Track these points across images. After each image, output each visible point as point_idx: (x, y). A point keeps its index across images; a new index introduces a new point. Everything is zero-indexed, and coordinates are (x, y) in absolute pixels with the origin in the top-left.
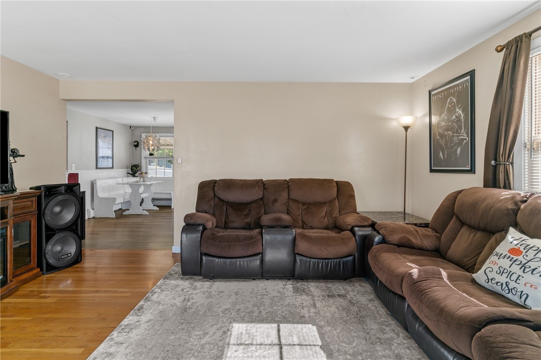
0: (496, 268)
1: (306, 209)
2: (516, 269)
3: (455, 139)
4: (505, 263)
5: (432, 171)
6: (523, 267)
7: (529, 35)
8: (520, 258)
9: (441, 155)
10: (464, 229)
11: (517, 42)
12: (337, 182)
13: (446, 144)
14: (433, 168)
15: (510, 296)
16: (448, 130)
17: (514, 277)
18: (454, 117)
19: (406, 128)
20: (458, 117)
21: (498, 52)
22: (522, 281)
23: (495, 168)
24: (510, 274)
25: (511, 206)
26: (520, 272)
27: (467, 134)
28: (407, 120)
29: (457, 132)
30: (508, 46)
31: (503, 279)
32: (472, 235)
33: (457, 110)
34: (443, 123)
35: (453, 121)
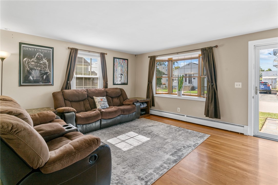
0: (102, 104)
3: (43, 72)
5: (20, 85)
7: (78, 49)
9: (31, 77)
16: (37, 67)
18: (42, 62)
19: (2, 59)
20: (44, 63)
21: (69, 49)
23: (68, 83)
25: (86, 93)
27: (50, 71)
28: (3, 54)
29: (43, 69)
30: (72, 49)
31: (104, 105)
33: (44, 60)
34: (33, 63)
35: (41, 64)
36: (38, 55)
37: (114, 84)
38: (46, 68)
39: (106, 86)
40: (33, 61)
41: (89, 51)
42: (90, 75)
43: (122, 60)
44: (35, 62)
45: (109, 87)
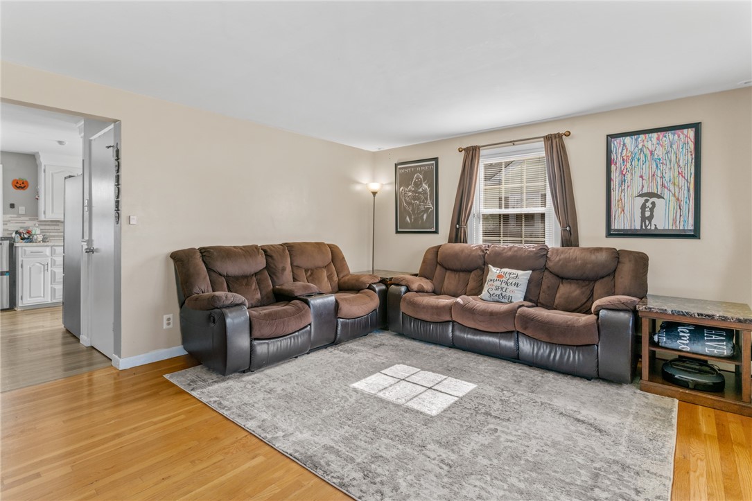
0: (494, 288)
1: (310, 275)
2: (504, 285)
3: (422, 207)
4: (498, 283)
5: (397, 232)
6: (507, 283)
7: (479, 147)
8: (504, 279)
9: (408, 219)
10: (448, 273)
11: (473, 150)
12: (329, 245)
13: (413, 210)
14: (399, 230)
15: (503, 300)
16: (415, 199)
17: (504, 290)
18: (421, 190)
19: (374, 193)
20: (425, 191)
21: (460, 151)
22: (508, 290)
23: (457, 229)
24: (502, 288)
25: (481, 253)
26: (506, 286)
27: (433, 204)
28: (375, 186)
29: (423, 202)
30: (467, 150)
31: (499, 292)
32: (457, 275)
33: (424, 185)
34: (410, 194)
35: (419, 193)
36: (417, 178)
37: (610, 233)
38: (427, 200)
39: (570, 238)
40: (410, 191)
41: (513, 143)
42: (525, 206)
43: (655, 135)
44: (413, 192)
45: (584, 242)
